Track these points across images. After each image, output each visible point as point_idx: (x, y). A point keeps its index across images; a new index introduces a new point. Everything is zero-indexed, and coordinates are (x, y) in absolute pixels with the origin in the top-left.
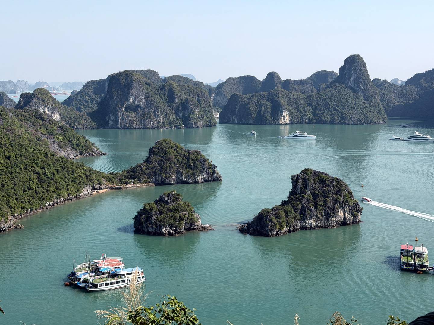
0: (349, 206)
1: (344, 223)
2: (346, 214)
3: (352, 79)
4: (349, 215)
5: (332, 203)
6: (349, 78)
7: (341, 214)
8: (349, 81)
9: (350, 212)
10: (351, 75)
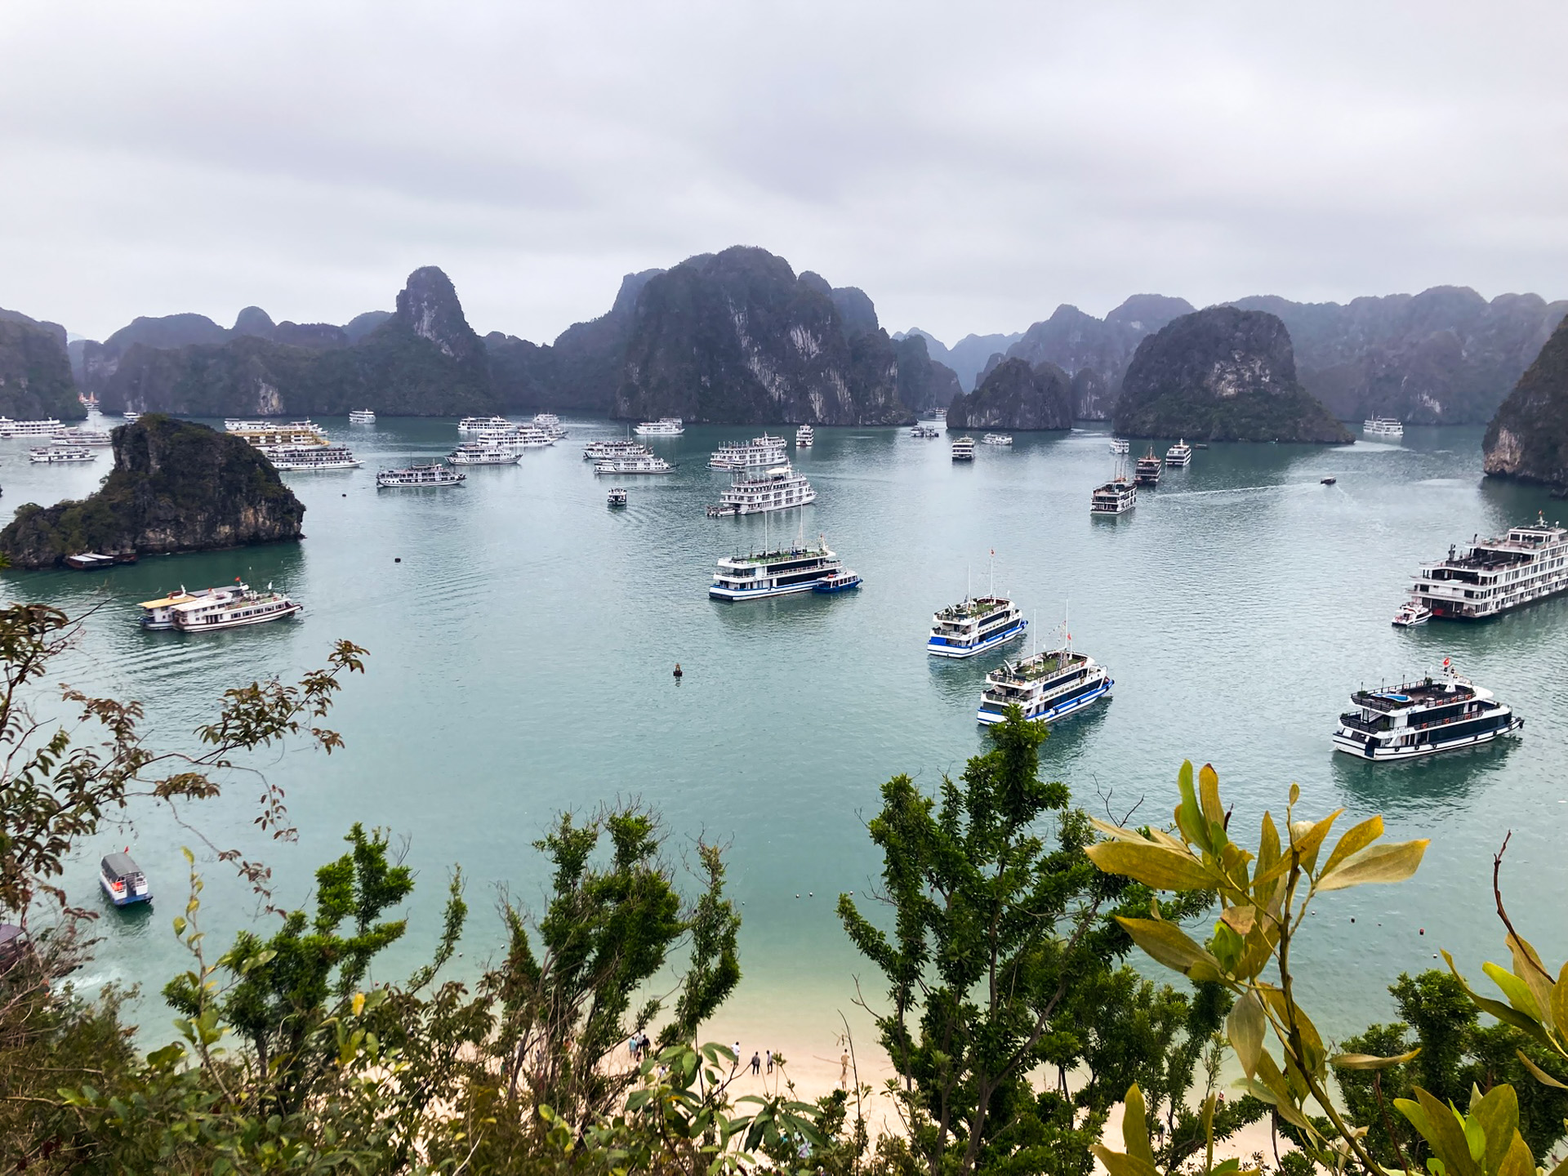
0: (267, 500)
1: (254, 541)
2: (261, 520)
3: (426, 322)
4: (268, 522)
5: (220, 493)
6: (420, 318)
7: (248, 516)
8: (419, 324)
9: (268, 514)
10: (423, 310)
